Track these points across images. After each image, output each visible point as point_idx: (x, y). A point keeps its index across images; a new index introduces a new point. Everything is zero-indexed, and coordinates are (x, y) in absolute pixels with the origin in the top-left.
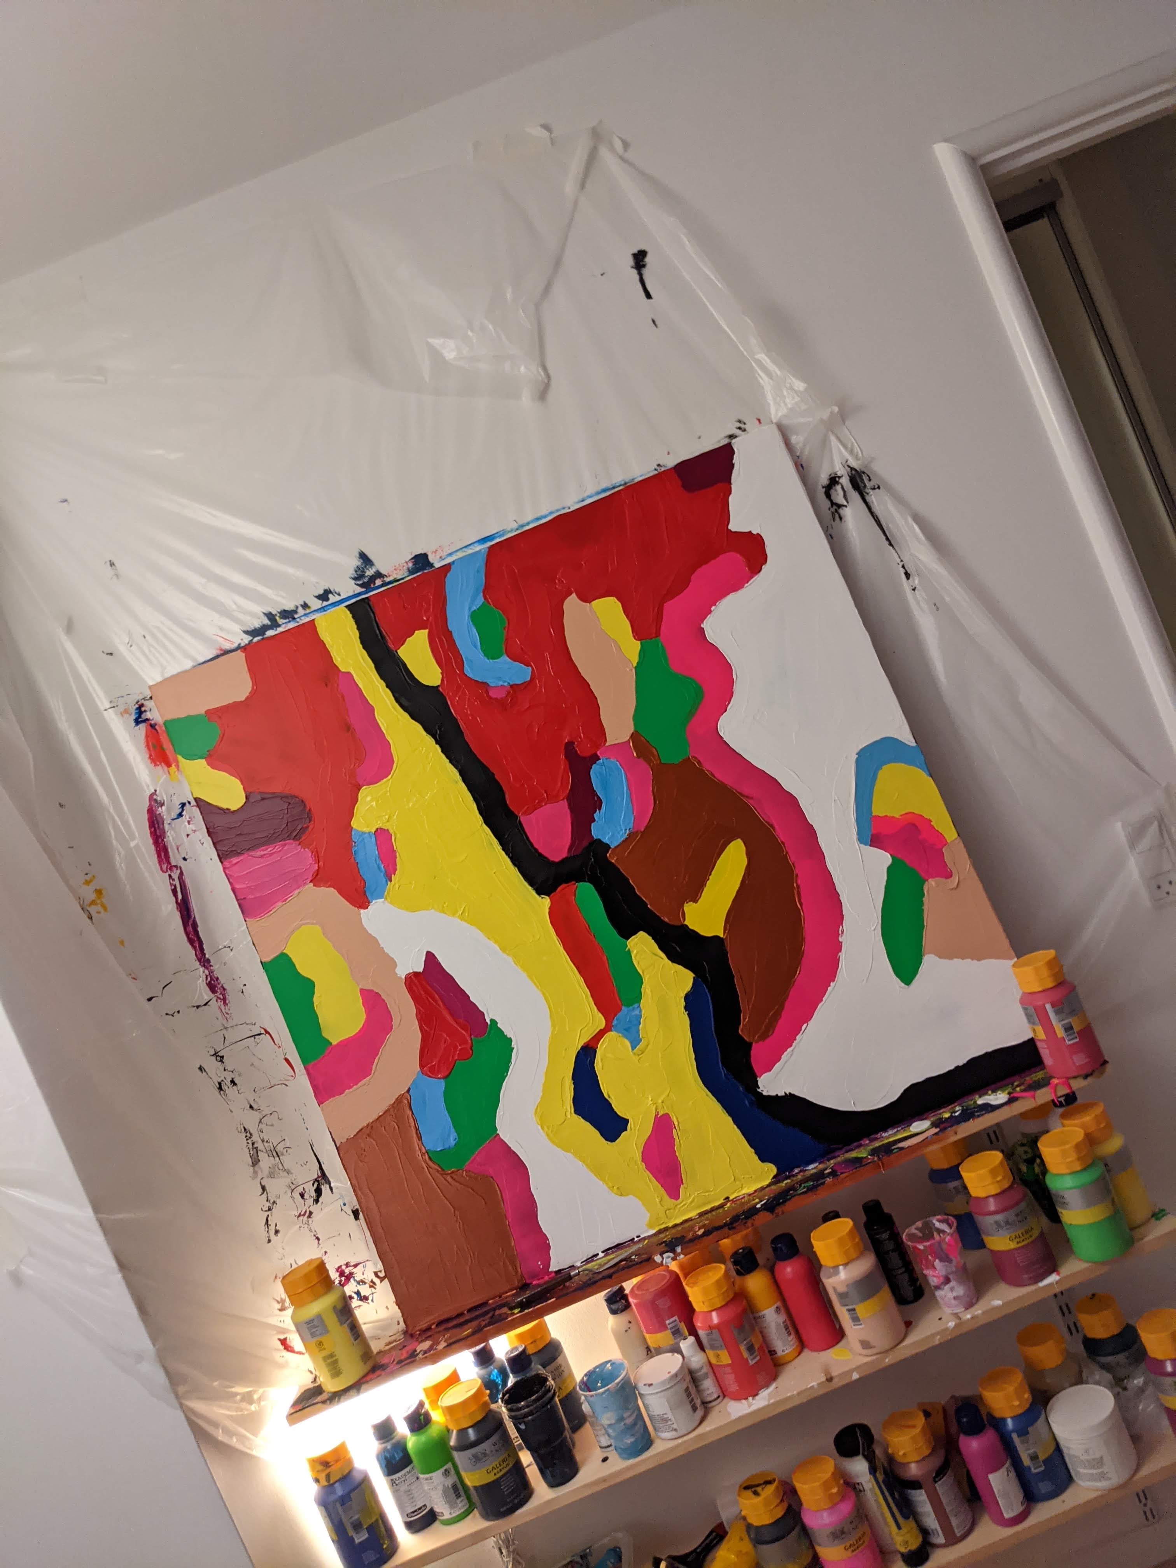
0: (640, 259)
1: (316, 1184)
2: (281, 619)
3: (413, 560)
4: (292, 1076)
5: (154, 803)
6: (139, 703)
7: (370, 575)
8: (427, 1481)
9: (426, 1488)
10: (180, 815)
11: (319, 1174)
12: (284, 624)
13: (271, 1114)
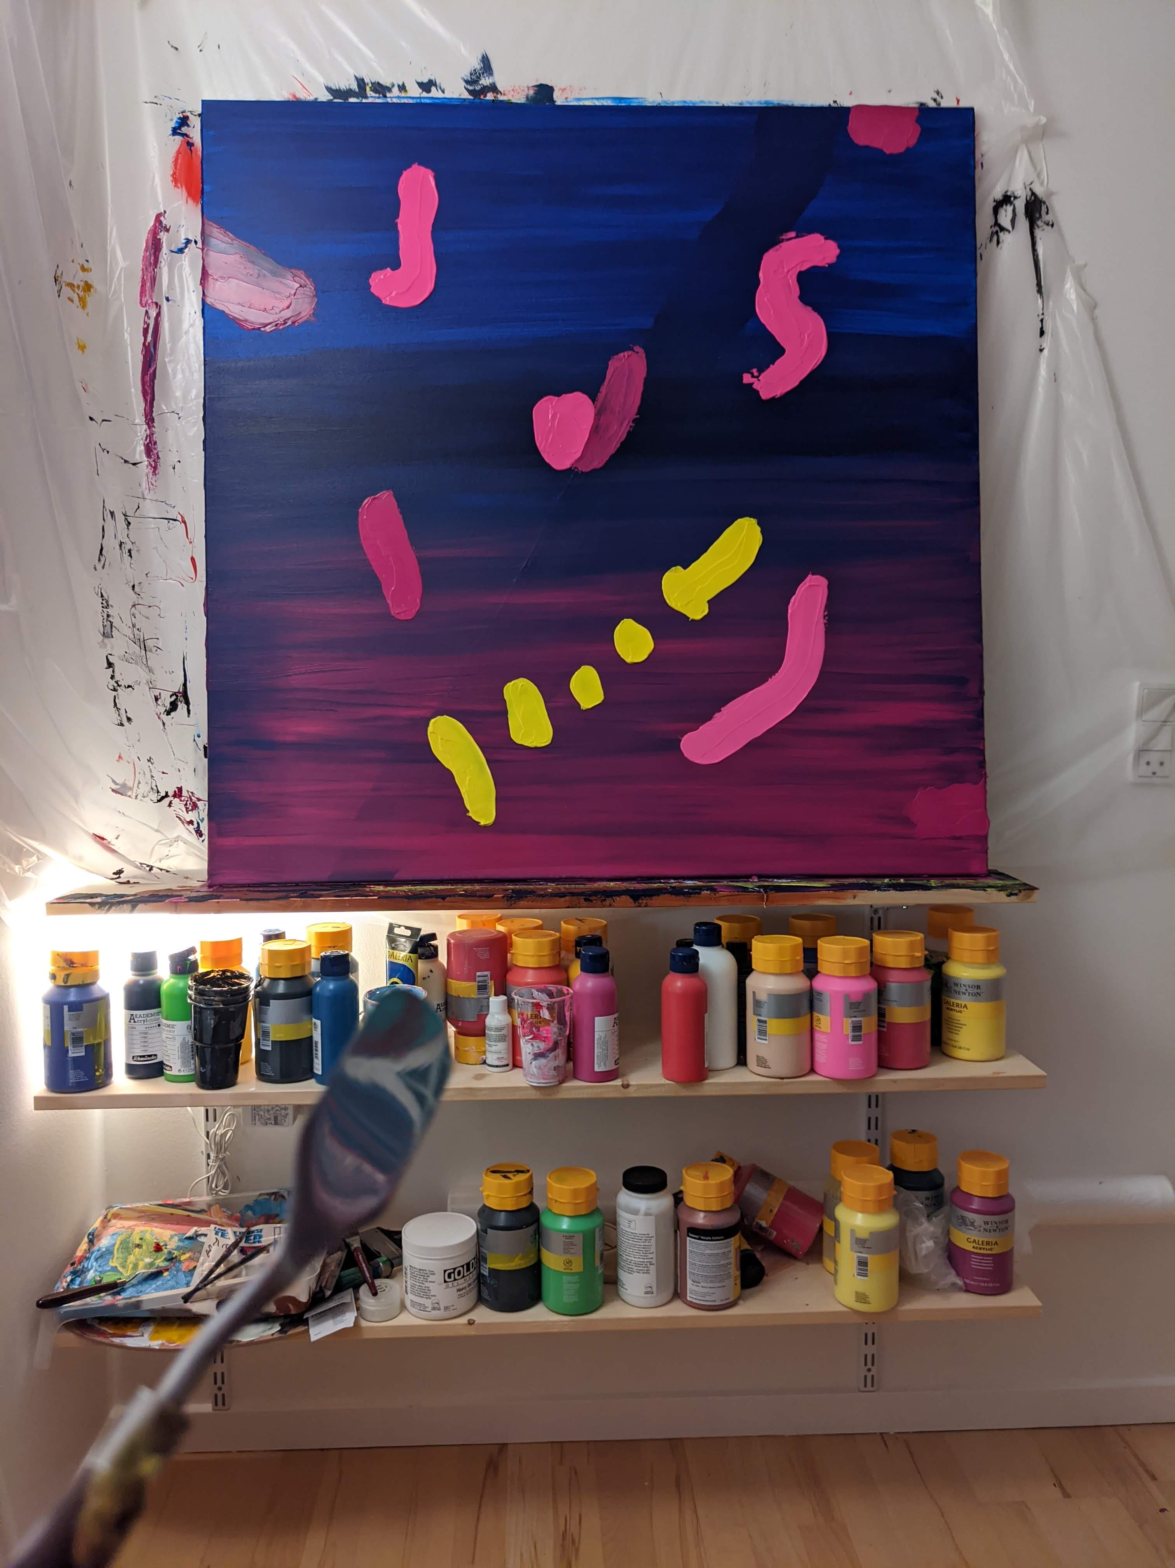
1: (174, 697)
2: (371, 90)
3: (536, 89)
4: (192, 579)
5: (159, 226)
6: (184, 114)
7: (485, 84)
8: (168, 1029)
9: (164, 1036)
10: (181, 251)
11: (181, 691)
12: (372, 97)
13: (150, 607)
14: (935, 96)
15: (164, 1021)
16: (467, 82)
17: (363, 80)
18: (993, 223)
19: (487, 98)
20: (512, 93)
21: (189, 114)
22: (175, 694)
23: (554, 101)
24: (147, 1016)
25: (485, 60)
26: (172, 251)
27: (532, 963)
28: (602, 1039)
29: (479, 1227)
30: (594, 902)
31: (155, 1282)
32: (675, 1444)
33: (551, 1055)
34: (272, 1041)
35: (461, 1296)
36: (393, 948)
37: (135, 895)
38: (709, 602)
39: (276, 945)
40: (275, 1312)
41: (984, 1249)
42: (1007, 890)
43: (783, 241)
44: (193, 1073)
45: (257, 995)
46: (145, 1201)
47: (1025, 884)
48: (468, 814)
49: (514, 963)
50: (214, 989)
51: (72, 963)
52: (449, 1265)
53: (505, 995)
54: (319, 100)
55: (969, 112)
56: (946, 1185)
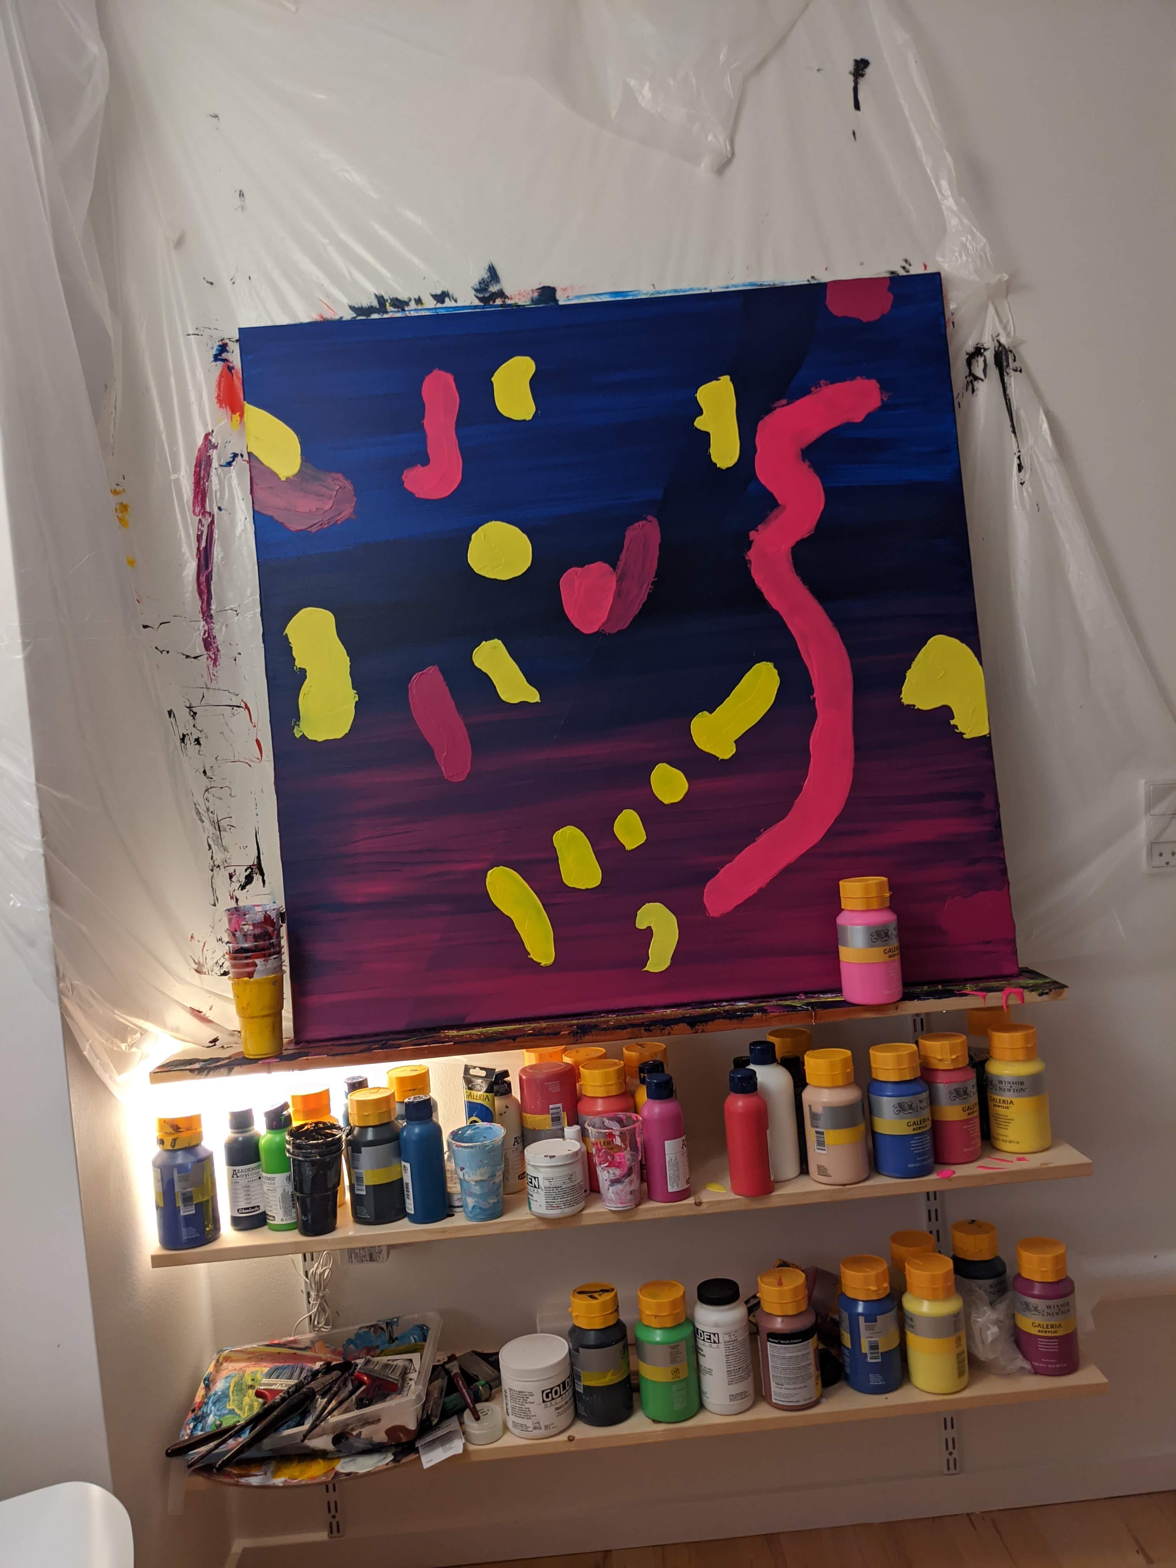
0: (860, 67)
1: (249, 870)
2: (391, 306)
3: (539, 291)
4: (258, 759)
5: (208, 443)
6: (223, 341)
7: (493, 291)
8: (269, 1181)
9: (265, 1189)
10: (229, 464)
11: (256, 863)
12: (392, 311)
13: (222, 788)
14: (904, 264)
15: (264, 1175)
16: (476, 290)
17: (382, 297)
18: (968, 374)
19: (496, 303)
20: (518, 297)
21: (227, 341)
22: (250, 867)
23: (557, 301)
24: (248, 1170)
25: (492, 270)
26: (221, 466)
27: (600, 1092)
28: (673, 1161)
29: (571, 1347)
30: (654, 1031)
32: (770, 1539)
33: (626, 1181)
34: (366, 1186)
35: (559, 1414)
36: (470, 1089)
37: (229, 1058)
38: (735, 742)
39: (361, 1095)
40: (388, 1442)
41: (1049, 1332)
42: (1038, 990)
43: (775, 408)
44: (295, 1221)
45: (349, 1143)
46: (254, 1342)
47: (1055, 982)
48: (529, 956)
49: (583, 1093)
50: (311, 1142)
51: (179, 1128)
52: (547, 1386)
53: (577, 1124)
54: (344, 319)
55: (936, 277)
56: (1008, 1272)
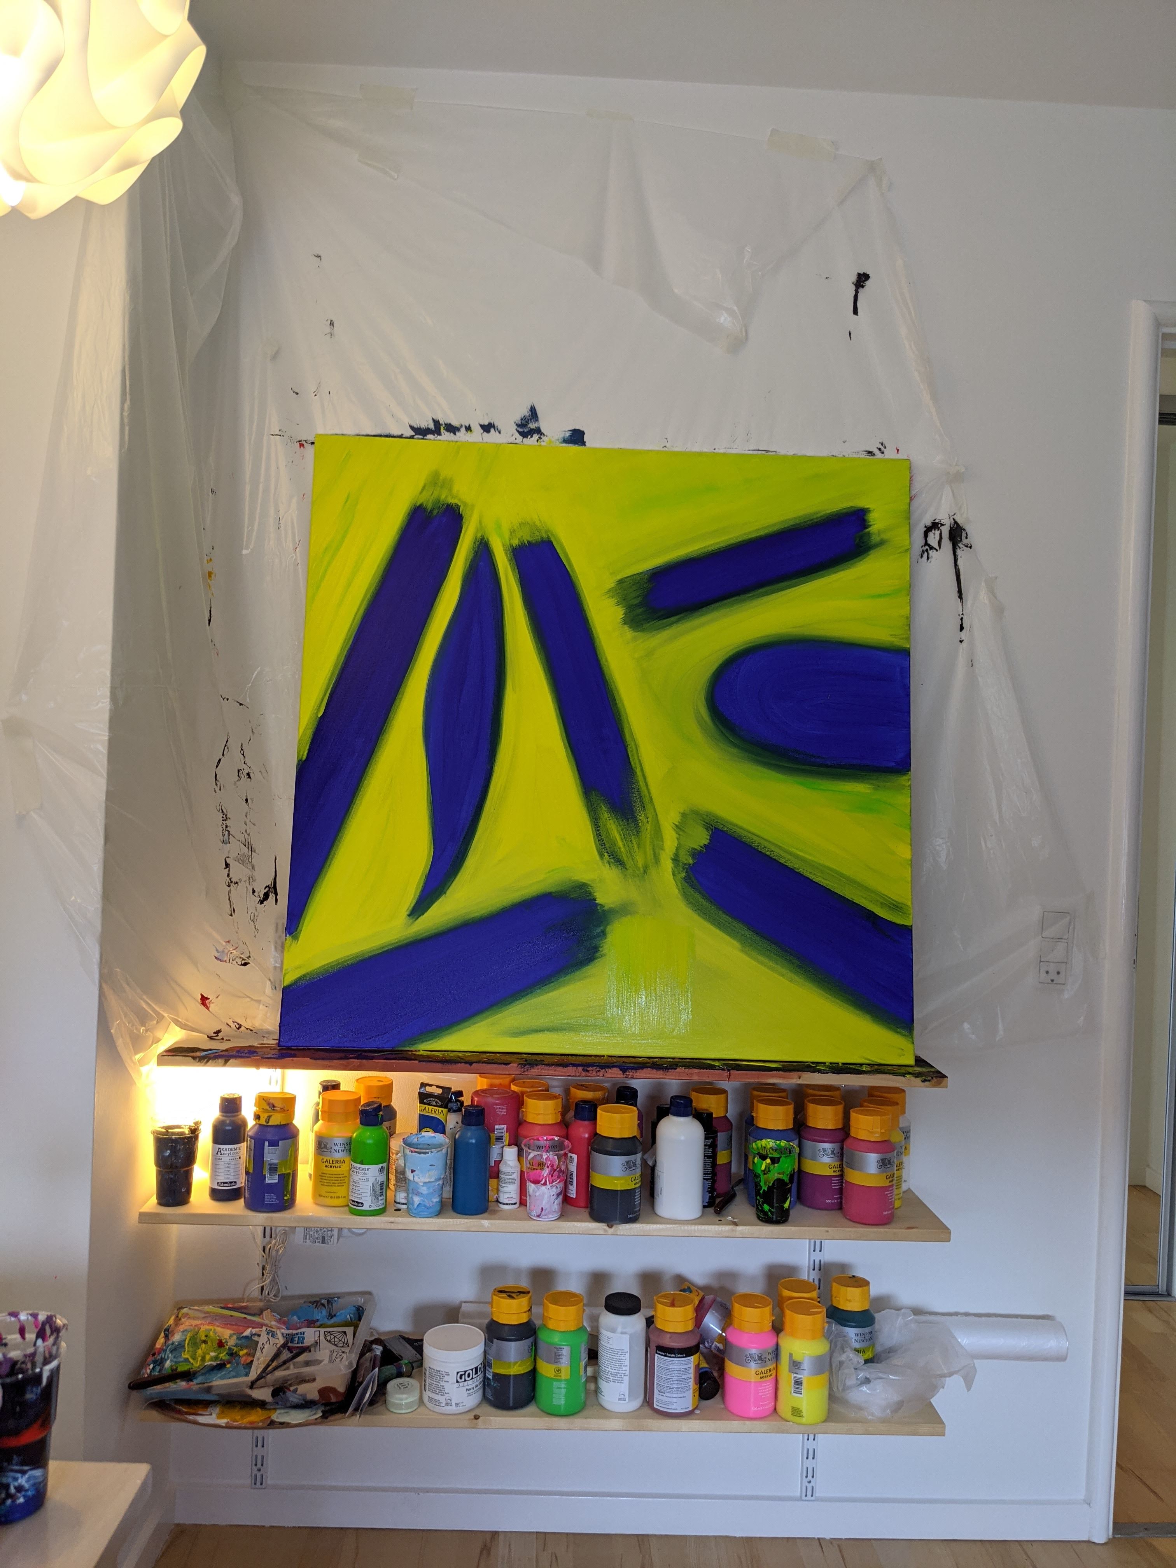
0: (862, 279)
1: (267, 889)
2: (444, 430)
3: (571, 432)
7: (532, 428)
11: (271, 885)
12: (445, 435)
14: (880, 446)
16: (518, 425)
17: (439, 421)
18: (923, 544)
19: (533, 438)
22: (268, 886)
24: (229, 1149)
25: (533, 411)
27: (543, 1121)
29: (487, 1338)
30: (591, 1072)
31: (220, 1372)
35: (469, 1395)
36: (424, 1103)
37: (227, 1050)
40: (318, 1400)
42: (925, 1078)
49: (526, 1119)
52: (462, 1368)
